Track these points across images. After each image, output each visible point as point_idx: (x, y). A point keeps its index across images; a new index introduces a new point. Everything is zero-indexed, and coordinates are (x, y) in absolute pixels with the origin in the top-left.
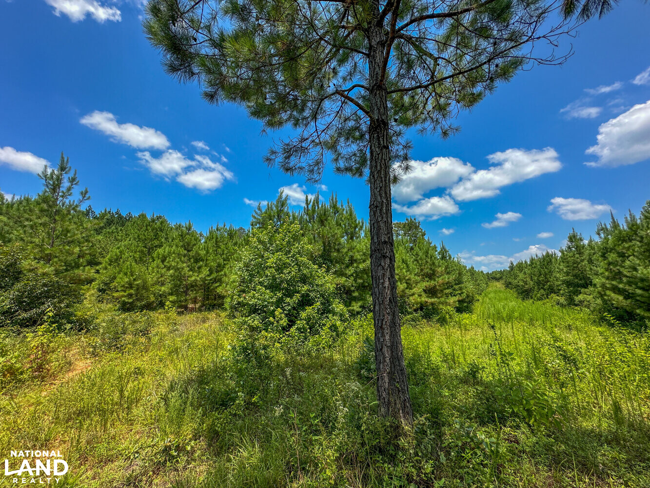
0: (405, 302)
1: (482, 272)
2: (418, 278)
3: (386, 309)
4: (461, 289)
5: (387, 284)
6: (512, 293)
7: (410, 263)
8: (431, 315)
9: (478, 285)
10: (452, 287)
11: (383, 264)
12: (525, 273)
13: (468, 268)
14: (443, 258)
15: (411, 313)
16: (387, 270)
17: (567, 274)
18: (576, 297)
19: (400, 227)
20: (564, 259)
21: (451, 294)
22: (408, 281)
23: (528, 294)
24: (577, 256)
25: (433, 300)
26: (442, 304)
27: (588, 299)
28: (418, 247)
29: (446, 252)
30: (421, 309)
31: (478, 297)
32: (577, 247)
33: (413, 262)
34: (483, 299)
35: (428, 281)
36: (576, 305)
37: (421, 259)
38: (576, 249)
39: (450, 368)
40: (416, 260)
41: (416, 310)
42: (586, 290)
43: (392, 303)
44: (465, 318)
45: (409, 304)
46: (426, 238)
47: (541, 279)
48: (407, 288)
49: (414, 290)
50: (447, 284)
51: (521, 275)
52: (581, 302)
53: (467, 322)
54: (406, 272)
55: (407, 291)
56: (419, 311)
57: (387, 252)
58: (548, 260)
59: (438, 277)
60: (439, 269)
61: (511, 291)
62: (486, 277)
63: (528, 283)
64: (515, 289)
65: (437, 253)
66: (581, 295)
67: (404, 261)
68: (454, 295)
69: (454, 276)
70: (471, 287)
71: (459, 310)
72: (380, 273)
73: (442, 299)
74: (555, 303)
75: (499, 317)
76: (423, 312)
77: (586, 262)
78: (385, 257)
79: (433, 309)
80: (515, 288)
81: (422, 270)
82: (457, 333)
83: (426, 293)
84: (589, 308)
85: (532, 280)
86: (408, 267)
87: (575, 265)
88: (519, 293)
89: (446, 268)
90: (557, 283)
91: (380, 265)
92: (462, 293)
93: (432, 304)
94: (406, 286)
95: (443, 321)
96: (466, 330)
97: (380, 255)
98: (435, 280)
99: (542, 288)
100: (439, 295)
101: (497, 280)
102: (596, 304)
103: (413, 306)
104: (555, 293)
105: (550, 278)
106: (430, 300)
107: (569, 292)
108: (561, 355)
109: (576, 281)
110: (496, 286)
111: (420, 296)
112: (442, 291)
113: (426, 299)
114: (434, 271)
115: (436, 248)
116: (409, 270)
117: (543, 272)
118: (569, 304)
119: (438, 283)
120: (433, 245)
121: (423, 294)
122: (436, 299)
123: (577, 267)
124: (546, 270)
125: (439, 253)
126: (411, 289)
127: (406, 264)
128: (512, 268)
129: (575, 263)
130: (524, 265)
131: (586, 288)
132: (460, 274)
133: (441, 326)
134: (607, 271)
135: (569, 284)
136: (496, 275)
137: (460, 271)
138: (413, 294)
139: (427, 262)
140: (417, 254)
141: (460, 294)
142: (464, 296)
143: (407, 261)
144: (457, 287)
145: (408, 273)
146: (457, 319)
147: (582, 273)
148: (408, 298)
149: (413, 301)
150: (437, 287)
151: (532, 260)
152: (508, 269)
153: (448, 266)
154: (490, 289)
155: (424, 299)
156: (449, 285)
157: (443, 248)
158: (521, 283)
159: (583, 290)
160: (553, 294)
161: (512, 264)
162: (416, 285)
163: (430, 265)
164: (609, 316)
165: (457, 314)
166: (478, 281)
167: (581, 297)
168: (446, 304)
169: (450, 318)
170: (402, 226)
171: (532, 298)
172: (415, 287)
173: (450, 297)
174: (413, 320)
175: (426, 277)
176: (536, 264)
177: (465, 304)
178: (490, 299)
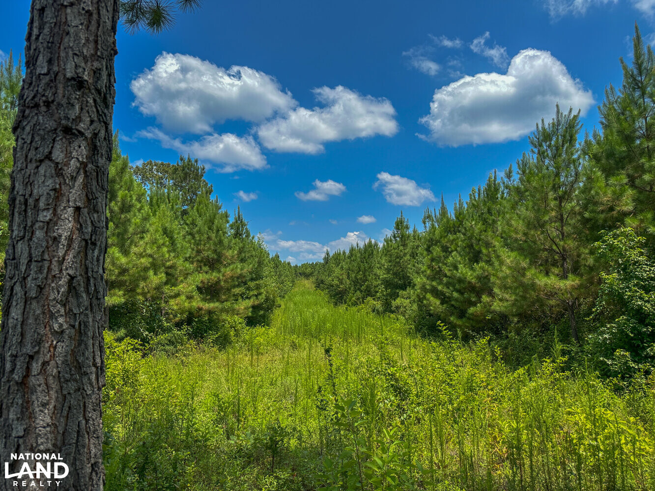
0: (159, 309)
1: (289, 264)
2: (191, 267)
3: (52, 316)
4: (258, 287)
5: (66, 226)
6: (323, 296)
7: (179, 237)
8: (206, 332)
9: (282, 283)
10: (245, 283)
11: (58, 155)
12: (342, 268)
13: (271, 257)
14: (237, 235)
15: (169, 330)
16: (74, 179)
17: (388, 271)
18: (393, 302)
19: (167, 172)
20: (387, 251)
21: (242, 295)
22: (170, 271)
23: (341, 298)
24: (401, 248)
25: (212, 305)
26: (227, 311)
27: (405, 305)
28: (198, 211)
29: (243, 225)
30: (189, 321)
31: (279, 300)
32: (402, 236)
33: (184, 237)
34: (285, 305)
35: (206, 273)
36: (393, 312)
37: (199, 232)
38: (401, 238)
39: (229, 434)
40: (191, 234)
41: (178, 325)
42: (404, 292)
43: (78, 296)
44: (260, 334)
45: (167, 313)
46: (212, 198)
47: (359, 277)
48: (166, 283)
49: (180, 287)
50: (238, 278)
51: (337, 271)
52: (398, 307)
53: (262, 340)
54: (169, 252)
55: (166, 289)
56: (185, 326)
57: (79, 119)
58: (370, 250)
59: (225, 266)
60: (229, 253)
61: (322, 293)
62: (293, 271)
63: (344, 282)
64: (327, 290)
65: (228, 225)
66: (399, 299)
67: (165, 231)
68: (247, 298)
69: (251, 266)
70: (273, 285)
71: (252, 322)
72: (43, 186)
73: (227, 305)
74: (370, 310)
75: (306, 331)
76: (192, 327)
77: (408, 257)
78: (70, 133)
79: (210, 320)
80: (328, 288)
81: (199, 252)
82: (244, 360)
83: (201, 293)
84: (404, 316)
85: (348, 277)
86: (173, 242)
87: (398, 260)
88: (331, 296)
89: (241, 251)
90: (375, 283)
91: (48, 157)
92: (260, 294)
93: (210, 312)
94: (164, 279)
95: (223, 342)
96: (258, 353)
97: (50, 124)
98: (219, 271)
99: (359, 289)
100: (223, 297)
101: (307, 276)
102: (412, 310)
103: (175, 316)
104: (371, 296)
105: (369, 276)
106: (207, 306)
107: (387, 294)
108: (392, 385)
109: (396, 280)
110: (304, 286)
111: (190, 298)
112: (229, 290)
113: (201, 304)
114: (220, 255)
115: (227, 216)
116: (174, 251)
117: (362, 268)
118: (385, 311)
119: (223, 276)
120: (222, 211)
121: (196, 294)
122: (217, 304)
123: (399, 262)
124: (366, 265)
125: (232, 227)
126: (174, 285)
127: (171, 238)
128: (327, 260)
129: (398, 258)
130: (342, 257)
131: (403, 290)
132: (260, 263)
133: (220, 351)
134: (429, 268)
135: (387, 284)
136: (306, 269)
137: (261, 258)
138: (177, 295)
139: (209, 238)
140: (193, 224)
141: (256, 296)
142: (262, 298)
143: (172, 232)
144: (252, 284)
145: (172, 255)
146: (247, 337)
147: (402, 271)
148: (166, 302)
149: (175, 307)
150: (222, 283)
151: (352, 250)
152: (322, 261)
153: (243, 248)
154: (296, 289)
155: (197, 303)
156: (241, 280)
157: (239, 219)
158: (336, 282)
159: (401, 292)
160: (369, 298)
161: (328, 254)
162: (185, 278)
163: (215, 244)
164: (442, 325)
165: (248, 328)
166: (283, 277)
167: (398, 301)
168: (233, 311)
169: (236, 335)
170: (170, 171)
171: (345, 303)
172: (182, 281)
173: (240, 300)
174: (171, 343)
175: (205, 265)
176: (356, 256)
177: (262, 312)
178: (295, 304)
